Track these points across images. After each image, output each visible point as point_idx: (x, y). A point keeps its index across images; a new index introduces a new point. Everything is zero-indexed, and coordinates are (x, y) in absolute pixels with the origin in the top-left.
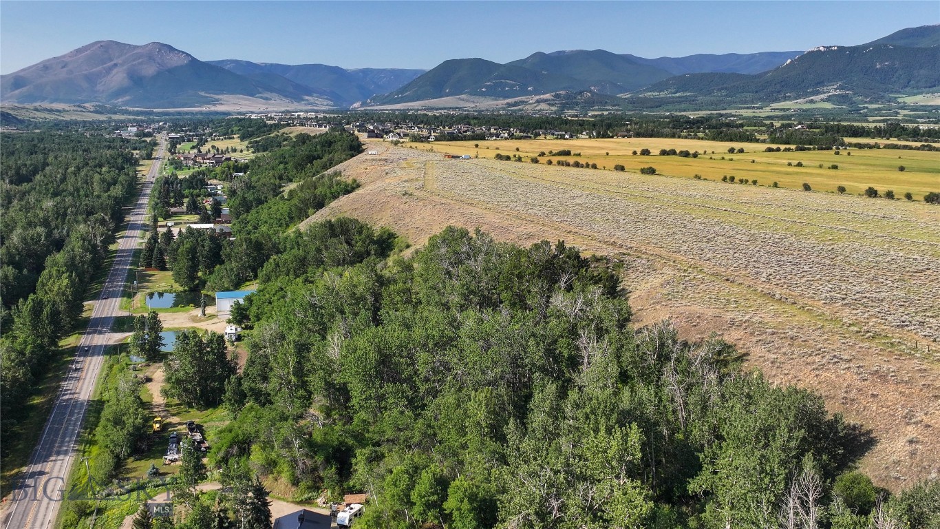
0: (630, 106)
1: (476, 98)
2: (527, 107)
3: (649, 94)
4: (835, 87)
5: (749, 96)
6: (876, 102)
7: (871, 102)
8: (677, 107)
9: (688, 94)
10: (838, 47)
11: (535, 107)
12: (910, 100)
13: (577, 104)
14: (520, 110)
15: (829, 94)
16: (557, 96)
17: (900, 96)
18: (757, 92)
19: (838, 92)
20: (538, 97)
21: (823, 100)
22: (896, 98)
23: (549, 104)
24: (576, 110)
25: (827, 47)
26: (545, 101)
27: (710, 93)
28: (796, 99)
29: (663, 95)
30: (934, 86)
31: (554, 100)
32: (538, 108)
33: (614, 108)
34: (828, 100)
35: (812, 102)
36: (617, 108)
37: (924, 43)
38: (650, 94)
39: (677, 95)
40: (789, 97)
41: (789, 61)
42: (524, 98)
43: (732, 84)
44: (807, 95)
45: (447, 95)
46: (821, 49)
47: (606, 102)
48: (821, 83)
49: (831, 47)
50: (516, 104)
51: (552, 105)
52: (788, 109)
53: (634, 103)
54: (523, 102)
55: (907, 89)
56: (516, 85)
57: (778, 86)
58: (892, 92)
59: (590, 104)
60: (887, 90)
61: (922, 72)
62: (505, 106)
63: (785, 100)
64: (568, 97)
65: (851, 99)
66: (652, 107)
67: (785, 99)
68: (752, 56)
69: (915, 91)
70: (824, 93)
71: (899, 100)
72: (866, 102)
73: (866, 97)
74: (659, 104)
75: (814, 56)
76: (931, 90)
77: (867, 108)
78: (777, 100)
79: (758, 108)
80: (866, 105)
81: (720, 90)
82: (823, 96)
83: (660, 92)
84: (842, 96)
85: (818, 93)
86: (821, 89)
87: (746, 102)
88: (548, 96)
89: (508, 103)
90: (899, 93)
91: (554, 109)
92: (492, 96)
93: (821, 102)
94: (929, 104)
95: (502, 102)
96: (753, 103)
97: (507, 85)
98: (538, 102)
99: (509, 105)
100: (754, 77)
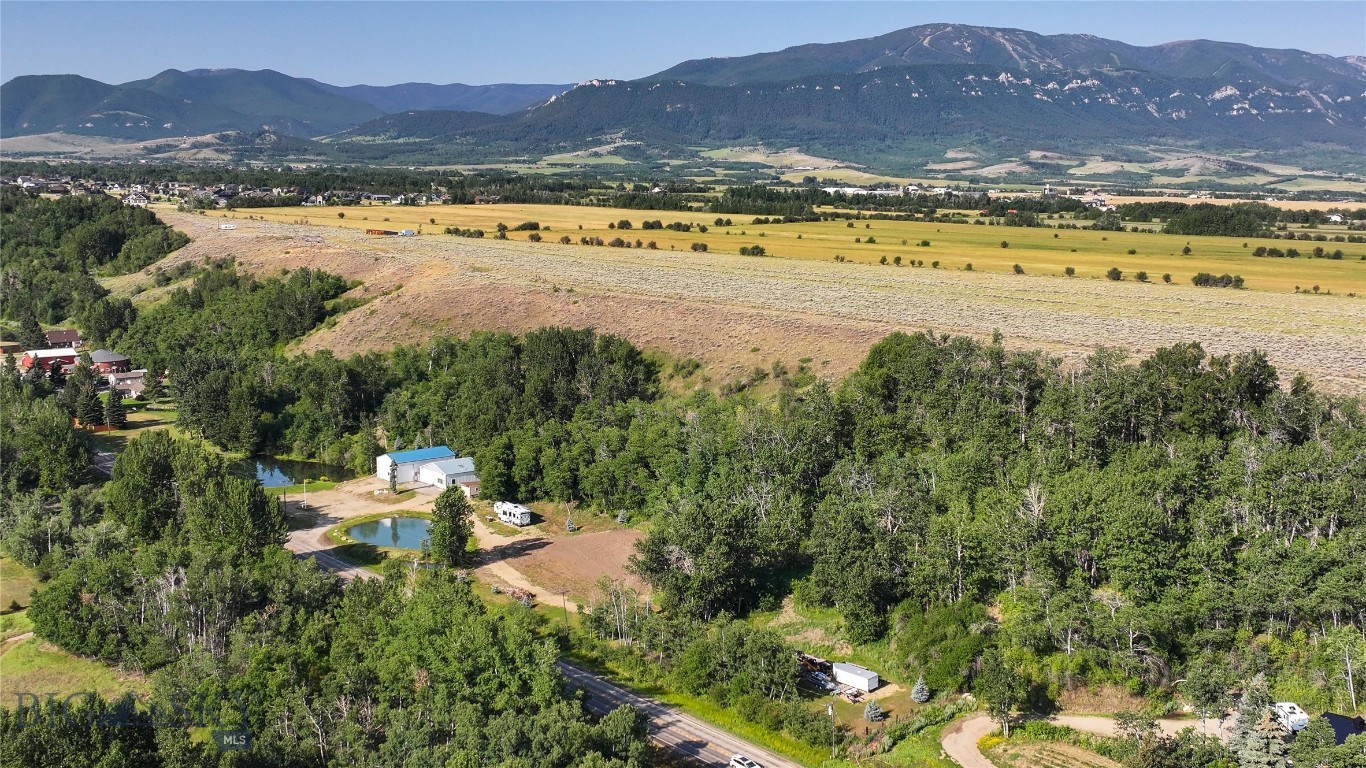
0: (344, 156)
1: (78, 139)
2: (181, 154)
3: (357, 139)
4: (620, 135)
5: (509, 145)
6: (677, 157)
7: (670, 157)
8: (412, 158)
9: (417, 140)
10: (616, 81)
11: (195, 154)
12: (717, 155)
13: (261, 151)
14: (171, 158)
15: (616, 145)
16: (224, 138)
17: (702, 149)
18: (516, 140)
19: (626, 143)
20: (192, 140)
21: (610, 153)
22: (697, 152)
23: (217, 151)
24: (262, 160)
25: (602, 81)
26: (207, 145)
27: (450, 139)
28: (574, 150)
29: (379, 140)
30: (739, 137)
31: (219, 144)
32: (201, 156)
33: (318, 158)
34: (616, 152)
35: (596, 154)
36: (323, 158)
37: (714, 81)
38: (359, 138)
39: (401, 141)
40: (564, 147)
41: (553, 98)
42: (170, 140)
43: (480, 128)
44: (586, 145)
45: (26, 133)
46: (595, 82)
47: (306, 150)
48: (599, 130)
49: (607, 81)
50: (159, 149)
51: (223, 152)
52: (572, 165)
53: (347, 151)
54: (170, 147)
55: (706, 141)
56: (144, 119)
57: (544, 132)
58: (690, 144)
59: (280, 150)
60: (684, 142)
61: (722, 118)
62: (141, 152)
63: (560, 152)
64: (240, 140)
65: (644, 152)
66: (376, 159)
67: (560, 150)
68: (486, 89)
69: (718, 144)
70: (609, 143)
71: (702, 154)
72: (664, 157)
73: (664, 150)
74: (384, 153)
75: (586, 91)
76: (737, 142)
77: (668, 164)
78: (549, 152)
79: (530, 162)
80: (666, 161)
81: (464, 135)
82: (608, 148)
83: (375, 135)
84: (634, 148)
85: (600, 143)
86: (603, 137)
87: (507, 154)
88: (208, 138)
89: (145, 148)
90: (700, 145)
91: (227, 157)
92: (104, 135)
93: (608, 154)
94: (743, 160)
95: (136, 147)
96: (517, 155)
97: (127, 119)
98: (194, 146)
99: (149, 151)
100: (505, 118)
